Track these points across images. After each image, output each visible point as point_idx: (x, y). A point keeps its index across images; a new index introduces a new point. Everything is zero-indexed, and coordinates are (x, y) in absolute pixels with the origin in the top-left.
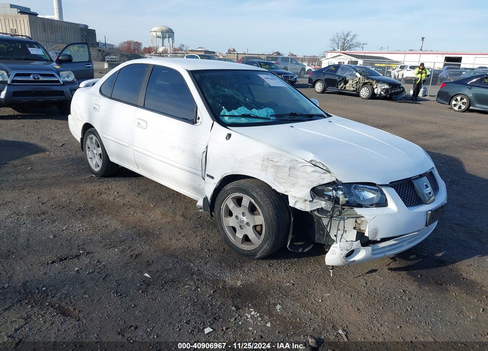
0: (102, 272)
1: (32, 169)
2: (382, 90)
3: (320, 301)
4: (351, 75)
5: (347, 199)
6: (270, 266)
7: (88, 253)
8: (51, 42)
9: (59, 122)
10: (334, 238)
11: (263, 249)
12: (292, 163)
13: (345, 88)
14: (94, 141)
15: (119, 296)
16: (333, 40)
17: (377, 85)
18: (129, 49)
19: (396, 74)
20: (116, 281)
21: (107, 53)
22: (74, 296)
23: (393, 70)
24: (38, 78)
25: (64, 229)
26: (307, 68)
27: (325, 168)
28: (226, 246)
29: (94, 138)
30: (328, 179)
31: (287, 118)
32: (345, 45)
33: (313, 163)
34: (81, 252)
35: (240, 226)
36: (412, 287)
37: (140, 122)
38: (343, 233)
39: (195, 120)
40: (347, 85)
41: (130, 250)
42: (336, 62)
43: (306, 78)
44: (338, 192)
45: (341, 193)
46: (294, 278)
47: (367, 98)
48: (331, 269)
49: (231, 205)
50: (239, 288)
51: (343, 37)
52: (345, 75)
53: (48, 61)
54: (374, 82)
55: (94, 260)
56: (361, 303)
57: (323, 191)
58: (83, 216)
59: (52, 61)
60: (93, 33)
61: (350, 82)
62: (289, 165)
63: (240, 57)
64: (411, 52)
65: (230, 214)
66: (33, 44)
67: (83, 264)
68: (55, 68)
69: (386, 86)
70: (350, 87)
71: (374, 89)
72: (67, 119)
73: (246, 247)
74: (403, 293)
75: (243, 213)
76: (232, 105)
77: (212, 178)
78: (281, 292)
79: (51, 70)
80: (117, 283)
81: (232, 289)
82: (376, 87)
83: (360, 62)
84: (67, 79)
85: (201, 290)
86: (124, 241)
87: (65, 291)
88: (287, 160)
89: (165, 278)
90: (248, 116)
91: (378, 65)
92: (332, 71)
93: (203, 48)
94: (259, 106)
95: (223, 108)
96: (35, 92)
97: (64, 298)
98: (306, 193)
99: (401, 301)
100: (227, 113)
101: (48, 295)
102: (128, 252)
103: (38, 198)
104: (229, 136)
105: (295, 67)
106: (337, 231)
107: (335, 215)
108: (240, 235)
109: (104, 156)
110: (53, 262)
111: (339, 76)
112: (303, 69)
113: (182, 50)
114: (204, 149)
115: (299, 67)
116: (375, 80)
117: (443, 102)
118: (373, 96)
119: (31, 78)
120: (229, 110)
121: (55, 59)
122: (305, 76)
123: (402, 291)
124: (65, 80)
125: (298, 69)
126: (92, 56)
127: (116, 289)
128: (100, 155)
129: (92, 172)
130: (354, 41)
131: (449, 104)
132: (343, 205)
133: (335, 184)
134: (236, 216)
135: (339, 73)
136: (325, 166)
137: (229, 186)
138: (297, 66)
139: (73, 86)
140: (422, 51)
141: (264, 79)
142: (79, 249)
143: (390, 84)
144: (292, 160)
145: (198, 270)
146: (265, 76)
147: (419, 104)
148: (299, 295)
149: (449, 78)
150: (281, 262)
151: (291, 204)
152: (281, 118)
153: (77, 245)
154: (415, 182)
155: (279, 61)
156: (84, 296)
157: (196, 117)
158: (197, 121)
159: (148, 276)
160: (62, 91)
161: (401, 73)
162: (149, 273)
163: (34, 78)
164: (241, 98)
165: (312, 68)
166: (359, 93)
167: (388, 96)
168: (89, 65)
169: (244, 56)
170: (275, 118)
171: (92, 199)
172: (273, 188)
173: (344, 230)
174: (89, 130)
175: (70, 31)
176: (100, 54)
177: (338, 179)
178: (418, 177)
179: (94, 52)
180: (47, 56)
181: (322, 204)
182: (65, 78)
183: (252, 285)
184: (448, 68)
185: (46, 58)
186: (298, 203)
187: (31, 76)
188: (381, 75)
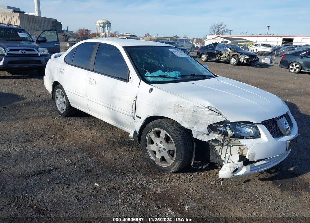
0: (66, 182)
1: (20, 111)
2: (245, 59)
3: (215, 202)
4: (224, 50)
5: (233, 133)
6: (179, 178)
7: (56, 169)
8: (33, 30)
9: (38, 81)
10: (223, 159)
11: (175, 167)
12: (195, 108)
13: (221, 58)
14: (60, 93)
15: (78, 199)
16: (212, 28)
17: (241, 56)
18: (82, 34)
19: (252, 49)
20: (76, 189)
21: (69, 37)
22: (47, 200)
23: (250, 47)
24: (24, 52)
25: (40, 152)
26: (196, 46)
27: (218, 112)
28: (149, 164)
29: (61, 91)
30: (219, 119)
31: (189, 77)
32: (219, 31)
33: (210, 108)
34: (52, 168)
35: (159, 151)
36: (277, 192)
37: (91, 80)
38: (230, 156)
39: (128, 79)
40: (222, 56)
41: (85, 167)
42: (213, 42)
43: (195, 52)
44: (227, 128)
45: (229, 128)
46: (196, 186)
47: (236, 64)
48: (222, 181)
49: (153, 137)
50: (159, 194)
51: (218, 26)
52: (220, 50)
53: (31, 41)
54: (239, 55)
55: (61, 174)
56: (243, 203)
57: (216, 127)
58: (53, 143)
59: (33, 41)
60: (60, 24)
61: (224, 54)
62: (192, 110)
63: (153, 39)
64: (261, 35)
65: (152, 142)
66: (21, 30)
67: (53, 177)
68: (36, 46)
69: (247, 57)
70: (224, 57)
71: (239, 59)
72: (43, 79)
73: (163, 165)
74: (271, 197)
75: (161, 142)
76: (153, 69)
77: (140, 118)
78: (188, 196)
79: (33, 47)
80: (76, 190)
81: (154, 194)
82: (241, 58)
83: (229, 42)
84: (43, 53)
85: (133, 195)
86: (80, 160)
87: (41, 197)
88: (191, 107)
89: (109, 186)
90: (163, 76)
91: (240, 44)
92: (212, 47)
93: (129, 33)
94: (170, 70)
95: (147, 71)
96: (22, 61)
97: (40, 201)
98: (205, 129)
99: (270, 202)
100: (149, 75)
101: (29, 199)
102: (84, 168)
103: (24, 131)
104: (151, 90)
105: (188, 45)
106: (226, 154)
107: (224, 144)
108: (159, 156)
109: (67, 103)
110: (33, 176)
111: (217, 51)
112: (193, 46)
113: (116, 35)
114: (134, 99)
115: (191, 46)
116: (240, 53)
117: (284, 67)
118: (239, 63)
119: (20, 52)
120: (151, 73)
121: (35, 41)
122: (194, 51)
123: (270, 195)
124: (42, 53)
125: (190, 47)
126: (59, 39)
127: (76, 195)
128: (65, 102)
129: (59, 113)
130: (225, 29)
131: (288, 68)
132: (231, 137)
133: (225, 123)
134: (156, 144)
135: (217, 49)
136: (218, 110)
137: (151, 124)
138: (189, 45)
139: (47, 57)
140: (268, 35)
141: (173, 52)
142: (50, 167)
143: (249, 55)
144: (194, 106)
145: (131, 180)
146: (173, 50)
147: (268, 68)
148: (200, 198)
149: (286, 52)
150: (187, 175)
151: (194, 136)
152: (185, 78)
153: (49, 163)
154: (278, 121)
155: (178, 41)
156: (53, 200)
157: (129, 77)
158: (129, 80)
159: (97, 185)
160: (40, 61)
161: (255, 49)
162: (98, 183)
163: (22, 52)
164: (158, 65)
165: (198, 46)
166: (230, 61)
167: (248, 63)
168: (57, 44)
169: (155, 38)
170: (181, 78)
171: (59, 131)
172: (182, 125)
173: (230, 154)
174: (57, 86)
175: (45, 22)
176: (64, 37)
177: (227, 119)
178: (280, 118)
179: (60, 36)
180: (30, 38)
181: (216, 136)
182: (41, 52)
183: (168, 191)
184: (285, 46)
185: (30, 39)
186: (199, 135)
187: (20, 51)
188: (244, 50)
